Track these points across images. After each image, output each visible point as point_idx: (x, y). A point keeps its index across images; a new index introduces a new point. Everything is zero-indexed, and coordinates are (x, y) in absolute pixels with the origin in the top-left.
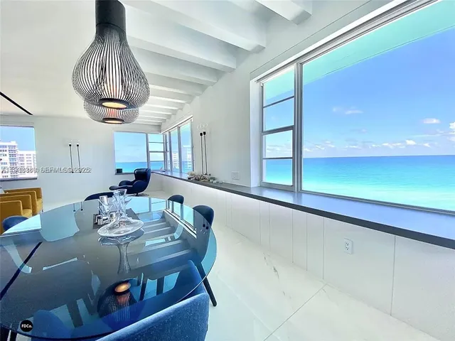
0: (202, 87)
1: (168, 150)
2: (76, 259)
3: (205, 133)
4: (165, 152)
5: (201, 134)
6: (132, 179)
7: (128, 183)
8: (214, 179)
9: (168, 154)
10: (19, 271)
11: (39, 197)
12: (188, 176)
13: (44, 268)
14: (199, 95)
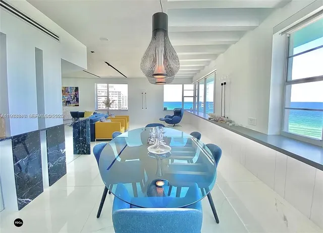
0: (226, 47)
1: (197, 95)
2: (139, 160)
3: (225, 83)
4: (194, 97)
5: (222, 84)
6: (172, 114)
7: (170, 117)
8: (231, 122)
9: (197, 98)
10: (116, 159)
11: (128, 121)
12: (209, 117)
13: (126, 161)
14: (222, 53)
